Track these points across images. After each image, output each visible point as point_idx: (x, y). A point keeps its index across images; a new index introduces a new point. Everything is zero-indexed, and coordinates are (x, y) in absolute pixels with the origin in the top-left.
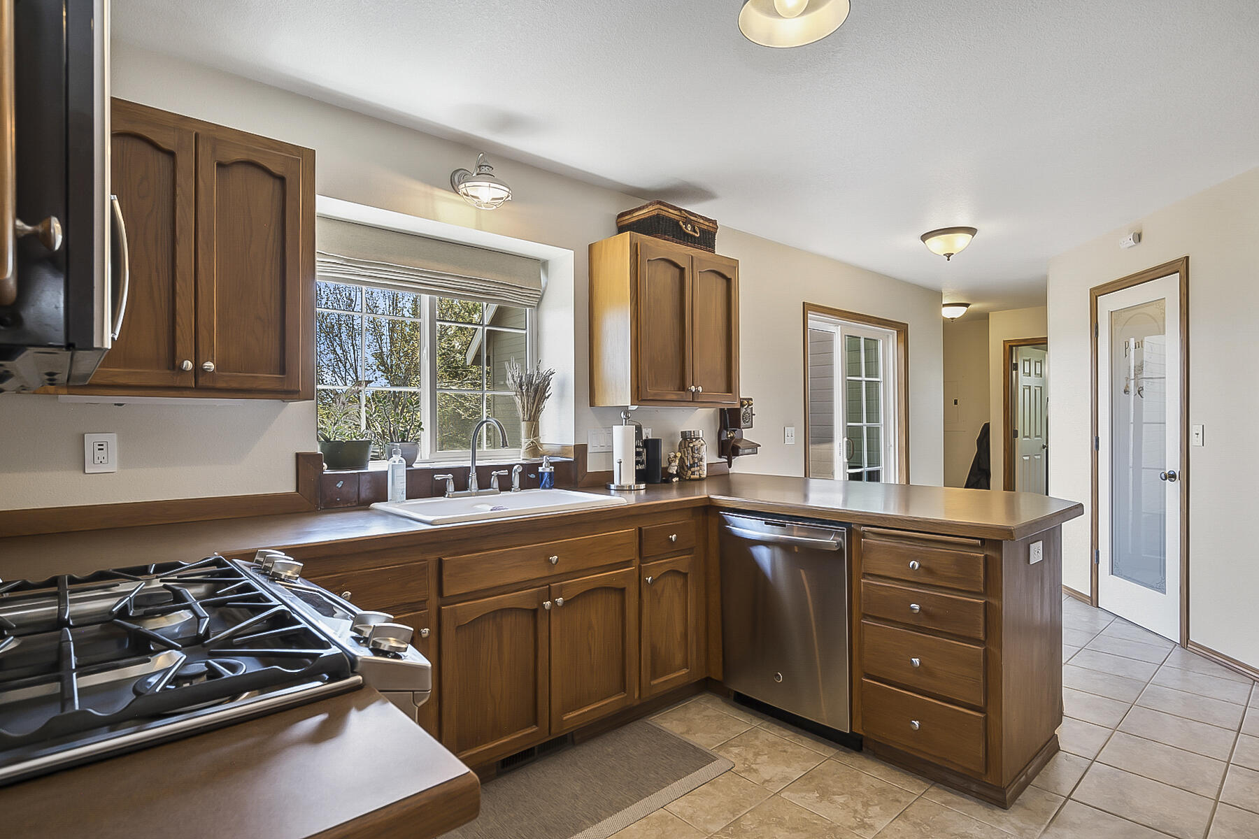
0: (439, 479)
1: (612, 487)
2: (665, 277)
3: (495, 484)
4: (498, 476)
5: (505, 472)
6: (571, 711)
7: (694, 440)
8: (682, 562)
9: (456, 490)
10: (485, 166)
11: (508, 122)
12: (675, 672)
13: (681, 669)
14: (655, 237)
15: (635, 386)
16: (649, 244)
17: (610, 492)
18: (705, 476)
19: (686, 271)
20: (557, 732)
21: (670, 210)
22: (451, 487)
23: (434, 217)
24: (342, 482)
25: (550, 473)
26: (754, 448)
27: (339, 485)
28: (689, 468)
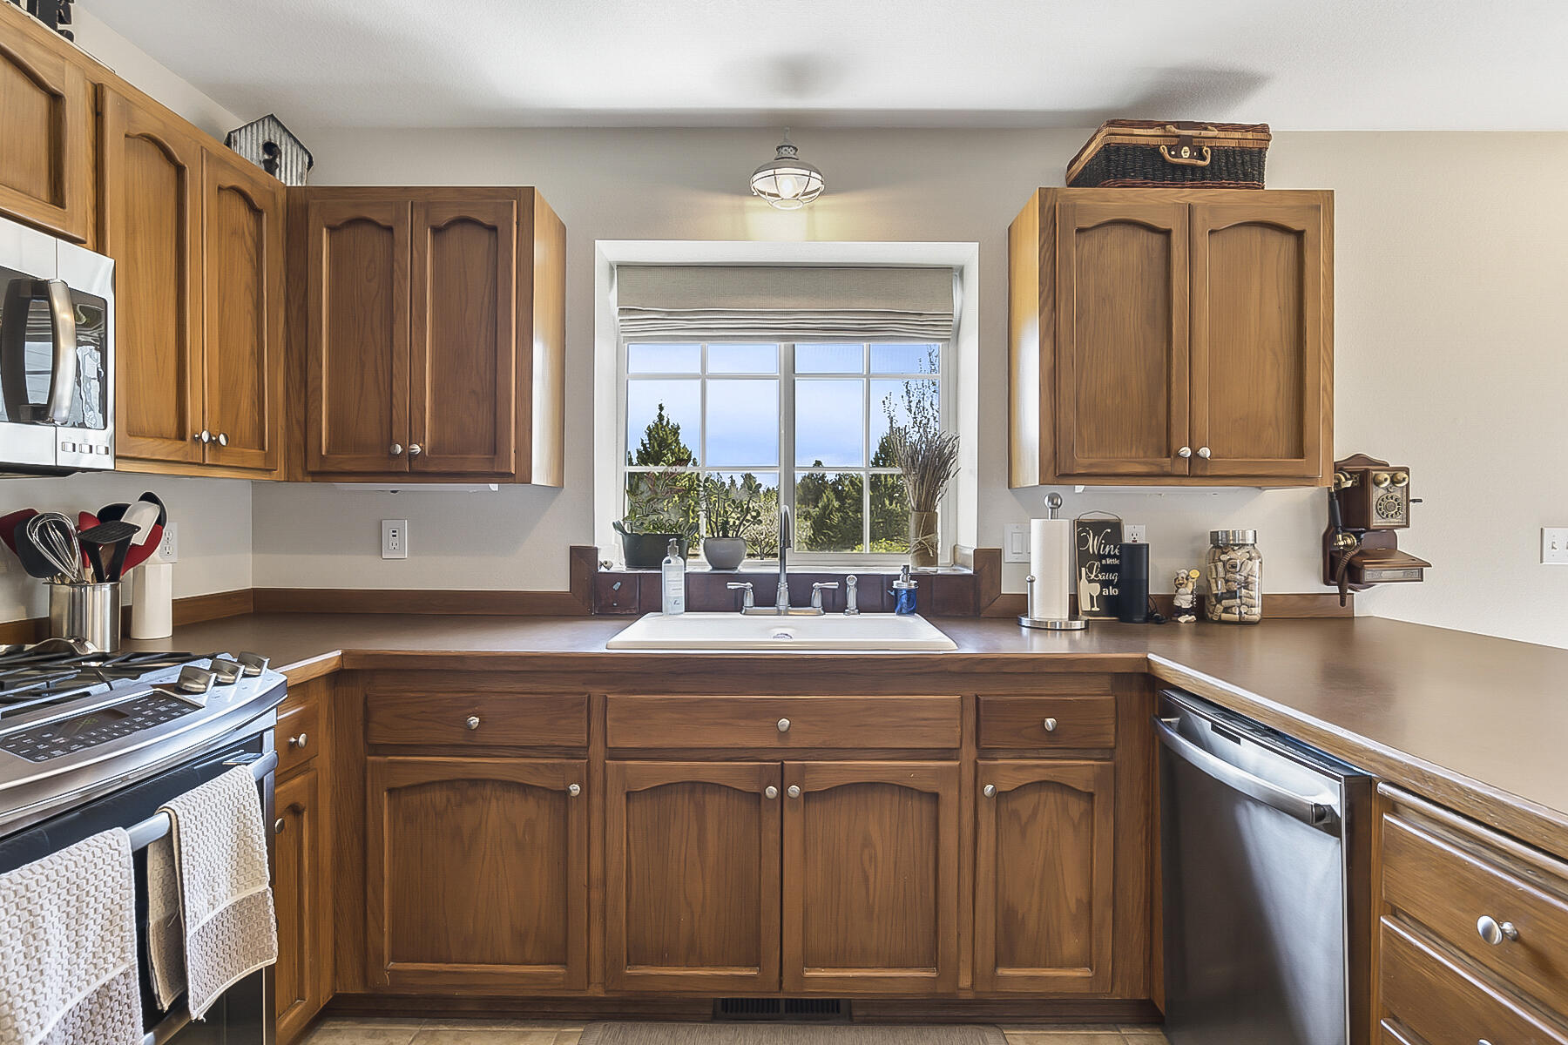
0: (733, 587)
1: (1025, 621)
2: (1125, 253)
3: (817, 600)
4: (822, 589)
5: (834, 585)
6: (824, 968)
7: (1236, 548)
8: (1080, 770)
9: (756, 604)
10: (789, 147)
11: (797, 72)
12: (1061, 967)
13: (1074, 965)
14: (1104, 186)
15: (1050, 450)
16: (1079, 202)
17: (1021, 630)
18: (1257, 618)
19: (1174, 236)
20: (790, 991)
21: (1137, 131)
22: (749, 601)
23: (745, 237)
24: (619, 584)
25: (909, 591)
26: (1415, 569)
27: (616, 587)
28: (1219, 599)
